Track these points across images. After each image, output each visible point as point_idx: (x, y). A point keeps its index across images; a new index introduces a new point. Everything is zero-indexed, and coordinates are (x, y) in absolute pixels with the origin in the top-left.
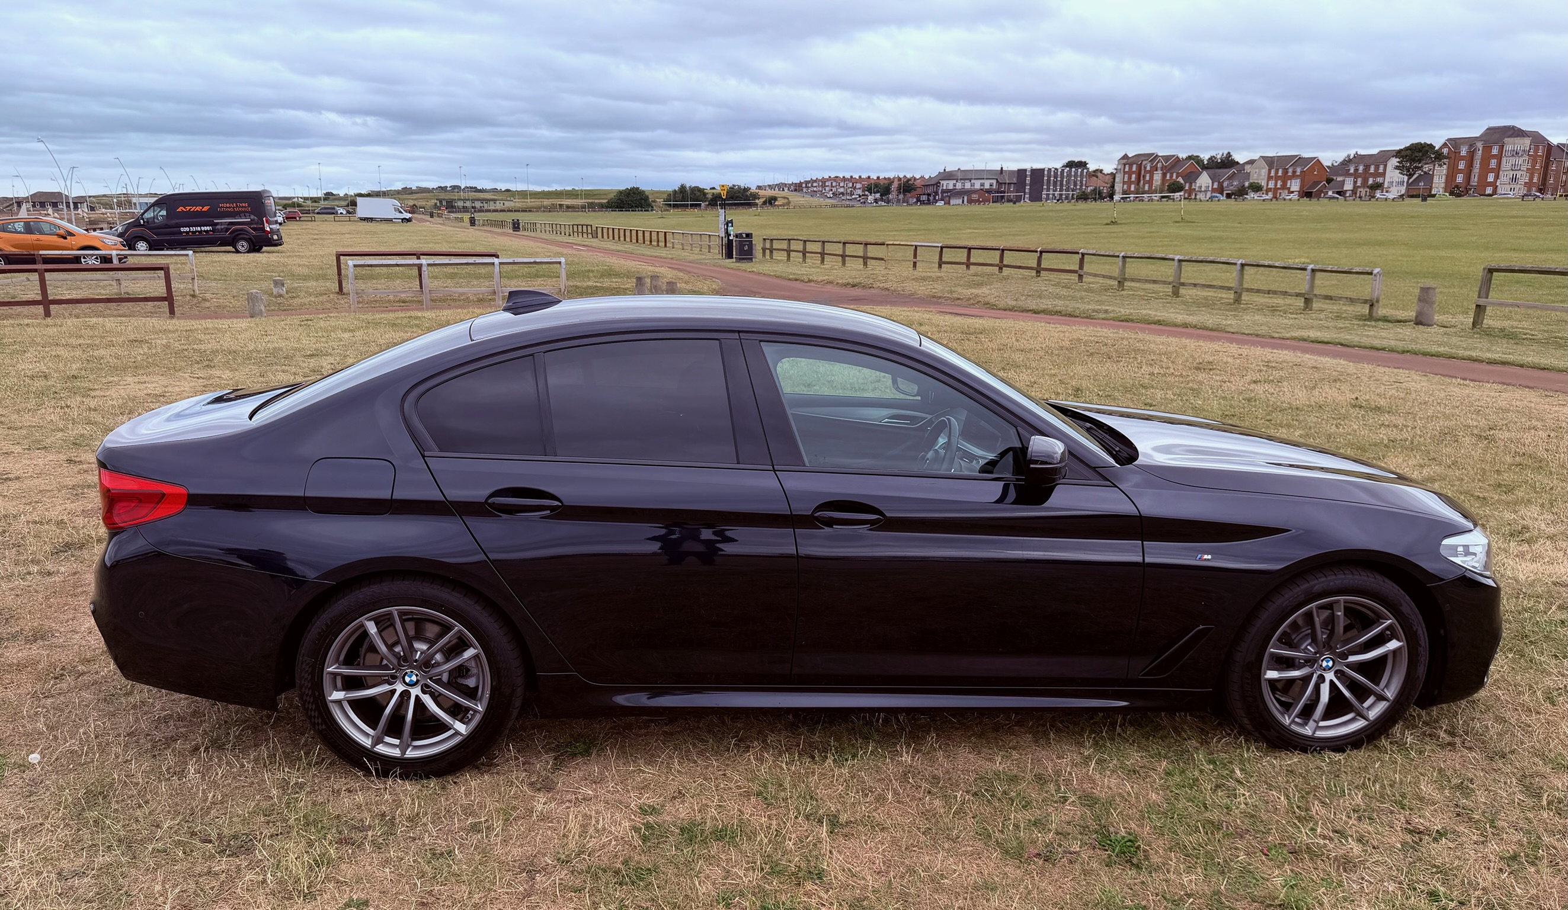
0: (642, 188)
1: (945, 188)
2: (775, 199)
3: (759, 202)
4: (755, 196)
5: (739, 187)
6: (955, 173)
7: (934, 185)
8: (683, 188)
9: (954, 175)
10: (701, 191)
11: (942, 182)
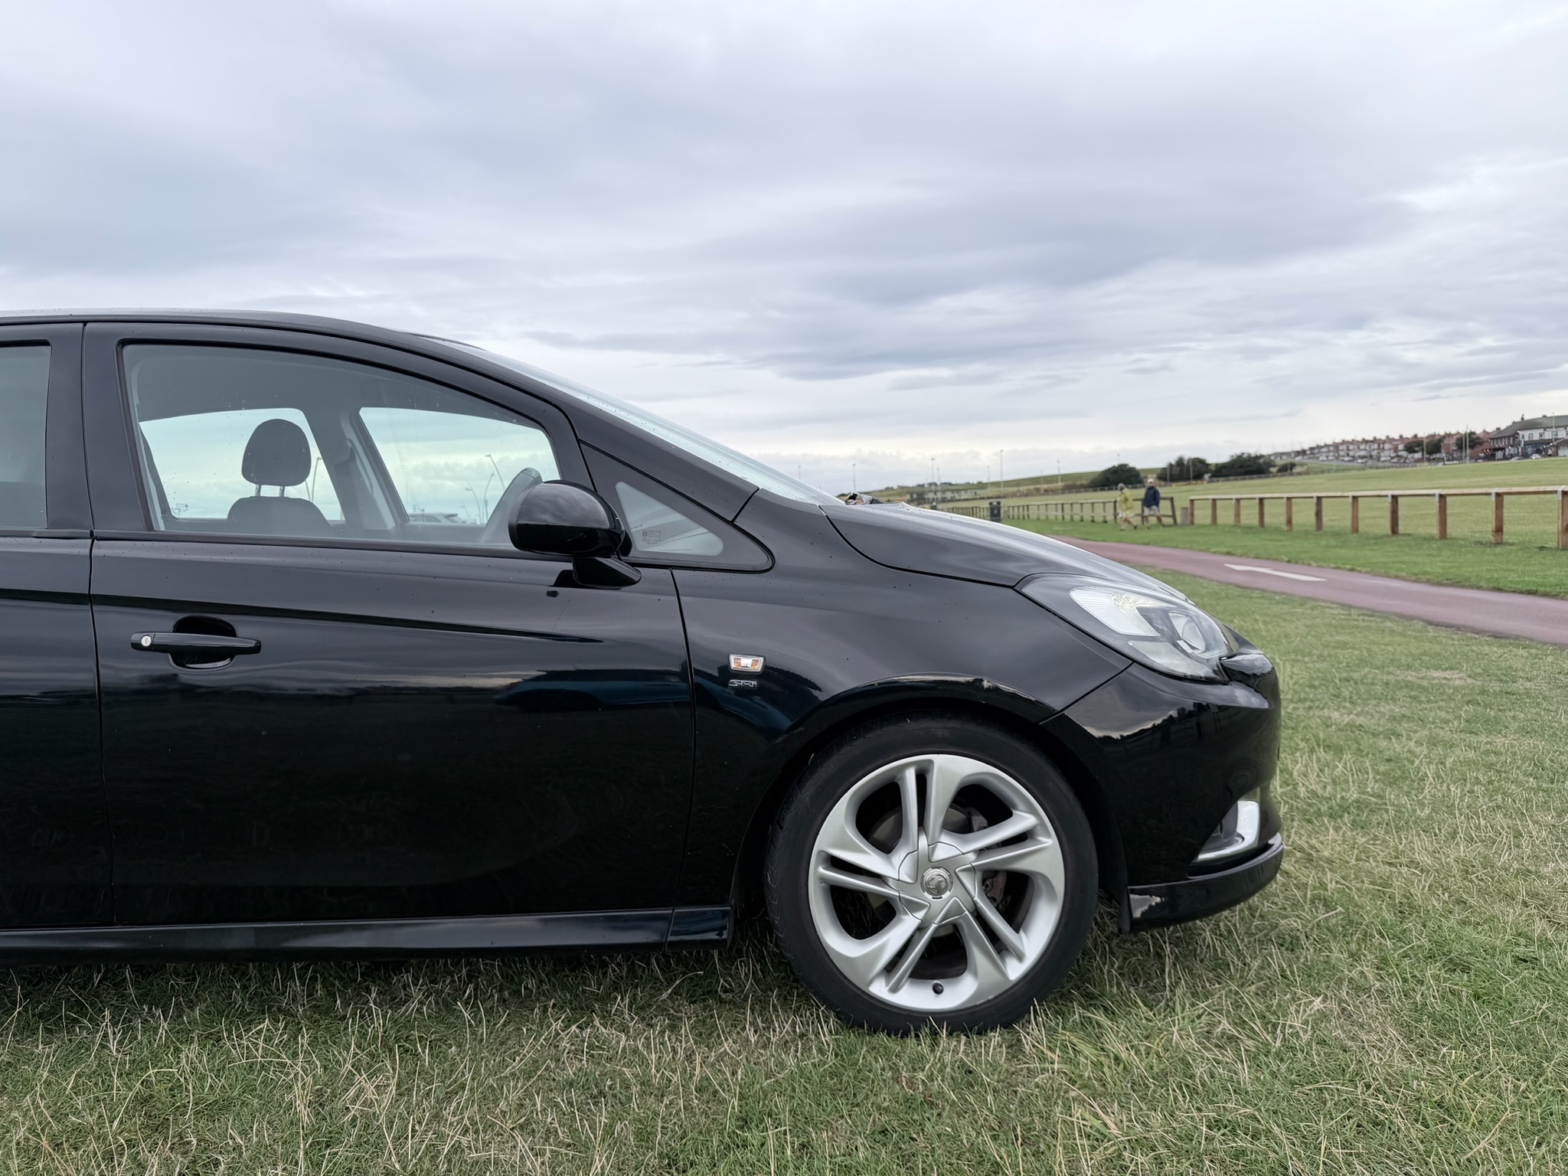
0: (1132, 464)
1: (1526, 439)
2: (1293, 465)
3: (1273, 470)
4: (1270, 464)
5: (1249, 454)
6: (1540, 421)
7: (1509, 437)
8: (1180, 462)
9: (1541, 424)
10: (1202, 462)
11: (1521, 433)
